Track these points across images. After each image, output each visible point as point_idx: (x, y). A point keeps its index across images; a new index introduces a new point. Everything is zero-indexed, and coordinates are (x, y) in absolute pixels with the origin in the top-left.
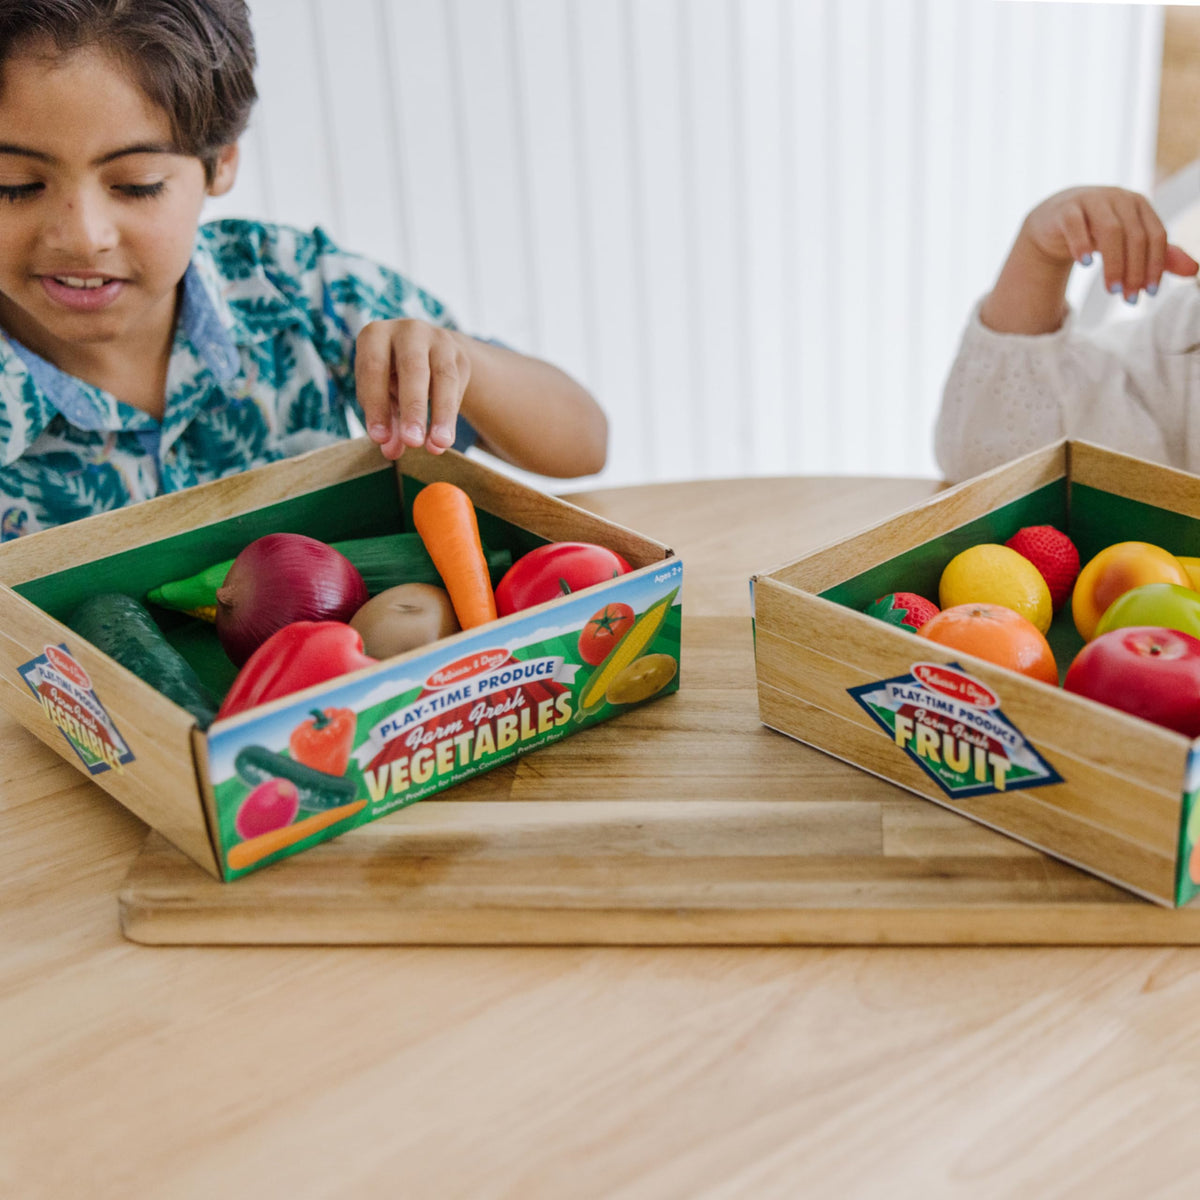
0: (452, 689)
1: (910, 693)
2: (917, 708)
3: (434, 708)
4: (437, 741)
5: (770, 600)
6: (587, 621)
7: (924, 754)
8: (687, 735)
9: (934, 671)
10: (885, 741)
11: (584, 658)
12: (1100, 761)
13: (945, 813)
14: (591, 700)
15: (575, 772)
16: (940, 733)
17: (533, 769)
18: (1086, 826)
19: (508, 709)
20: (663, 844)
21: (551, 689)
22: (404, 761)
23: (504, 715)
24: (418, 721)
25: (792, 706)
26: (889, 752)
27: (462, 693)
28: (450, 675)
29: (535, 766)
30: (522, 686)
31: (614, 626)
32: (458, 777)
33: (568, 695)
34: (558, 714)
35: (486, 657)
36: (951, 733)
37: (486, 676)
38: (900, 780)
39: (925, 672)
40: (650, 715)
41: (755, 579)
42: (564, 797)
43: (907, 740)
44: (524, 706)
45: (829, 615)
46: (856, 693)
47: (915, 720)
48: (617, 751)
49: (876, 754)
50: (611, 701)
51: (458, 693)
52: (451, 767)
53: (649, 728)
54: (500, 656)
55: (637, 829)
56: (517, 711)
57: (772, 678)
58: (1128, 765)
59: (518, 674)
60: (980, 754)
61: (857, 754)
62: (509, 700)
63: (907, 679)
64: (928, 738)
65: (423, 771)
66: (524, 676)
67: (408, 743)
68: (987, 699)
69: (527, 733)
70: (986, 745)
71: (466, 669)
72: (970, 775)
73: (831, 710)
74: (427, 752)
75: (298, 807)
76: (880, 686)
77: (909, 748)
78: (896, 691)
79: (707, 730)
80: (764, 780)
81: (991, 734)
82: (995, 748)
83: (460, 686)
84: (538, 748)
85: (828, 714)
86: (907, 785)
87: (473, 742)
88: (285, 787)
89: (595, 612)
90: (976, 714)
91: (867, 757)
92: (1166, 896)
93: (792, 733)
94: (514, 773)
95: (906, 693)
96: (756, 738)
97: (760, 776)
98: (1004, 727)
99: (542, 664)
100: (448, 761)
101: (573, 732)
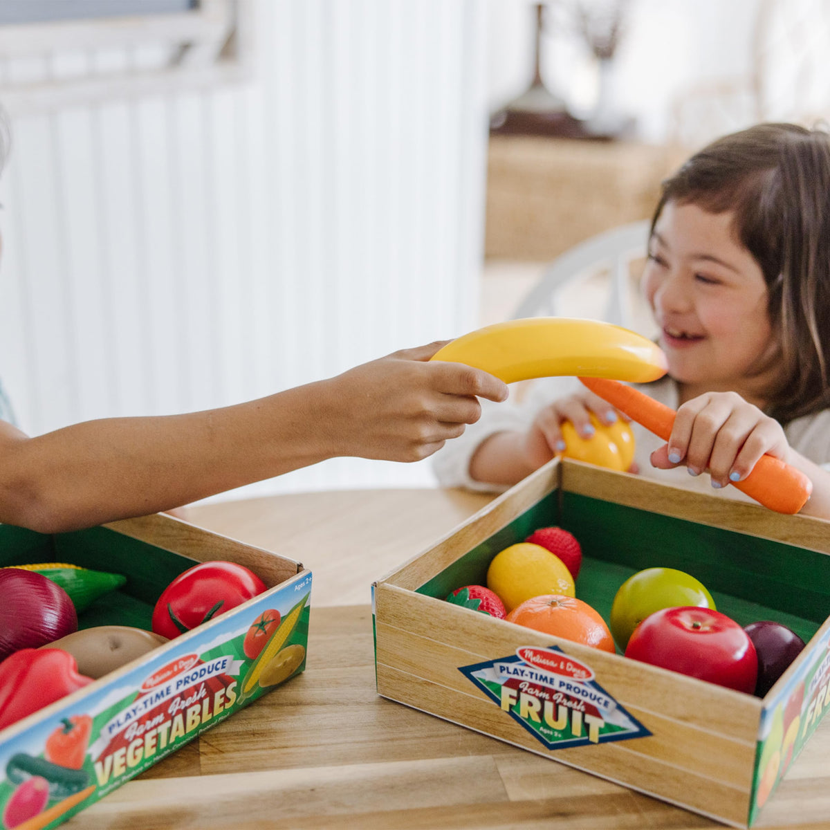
0: (158, 690)
1: (515, 670)
2: (521, 681)
3: (146, 706)
4: (146, 732)
5: (390, 601)
6: (251, 625)
7: (527, 717)
8: (323, 708)
9: (536, 653)
10: (492, 707)
11: (247, 655)
12: (685, 719)
13: (542, 759)
14: (248, 687)
15: (247, 746)
16: (542, 700)
17: (212, 746)
18: (671, 768)
19: (195, 700)
20: (337, 804)
21: (223, 681)
22: (122, 751)
23: (192, 705)
24: (135, 718)
25: (408, 681)
26: (494, 715)
27: (165, 693)
28: (159, 679)
29: (213, 744)
30: (205, 682)
31: (267, 627)
32: (158, 758)
33: (234, 684)
34: (227, 700)
35: (182, 662)
36: (551, 700)
37: (181, 677)
38: (503, 736)
39: (529, 654)
40: (289, 693)
41: (375, 585)
42: (246, 768)
43: (511, 706)
44: (205, 697)
45: (443, 611)
46: (466, 671)
47: (520, 690)
48: (274, 725)
49: (483, 717)
50: (262, 686)
51: (162, 693)
52: (154, 751)
53: (291, 704)
54: (192, 659)
55: (312, 793)
56: (200, 701)
57: (391, 660)
58: (709, 722)
59: (203, 672)
60: (577, 716)
61: (466, 717)
62: (196, 693)
63: (513, 659)
64: (530, 704)
65: (135, 757)
66: (207, 673)
67: (126, 736)
68: (584, 673)
69: (207, 717)
70: (583, 709)
71: (169, 673)
72: (567, 731)
73: (444, 683)
74: (139, 742)
75: (48, 798)
76: (489, 664)
77: (513, 712)
78: (502, 669)
79: (337, 703)
80: (396, 743)
81: (588, 700)
82: (591, 710)
83: (163, 687)
84: (212, 728)
85: (441, 688)
86: (510, 740)
87: (170, 729)
88: (40, 784)
89: (255, 618)
90: (574, 685)
91: (474, 720)
92: (740, 821)
93: (406, 702)
94: (198, 750)
95: (511, 670)
96: (377, 707)
97: (392, 740)
98: (599, 695)
99: (219, 663)
100: (153, 747)
101: (237, 712)
